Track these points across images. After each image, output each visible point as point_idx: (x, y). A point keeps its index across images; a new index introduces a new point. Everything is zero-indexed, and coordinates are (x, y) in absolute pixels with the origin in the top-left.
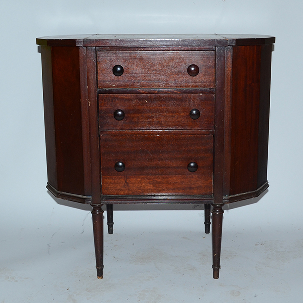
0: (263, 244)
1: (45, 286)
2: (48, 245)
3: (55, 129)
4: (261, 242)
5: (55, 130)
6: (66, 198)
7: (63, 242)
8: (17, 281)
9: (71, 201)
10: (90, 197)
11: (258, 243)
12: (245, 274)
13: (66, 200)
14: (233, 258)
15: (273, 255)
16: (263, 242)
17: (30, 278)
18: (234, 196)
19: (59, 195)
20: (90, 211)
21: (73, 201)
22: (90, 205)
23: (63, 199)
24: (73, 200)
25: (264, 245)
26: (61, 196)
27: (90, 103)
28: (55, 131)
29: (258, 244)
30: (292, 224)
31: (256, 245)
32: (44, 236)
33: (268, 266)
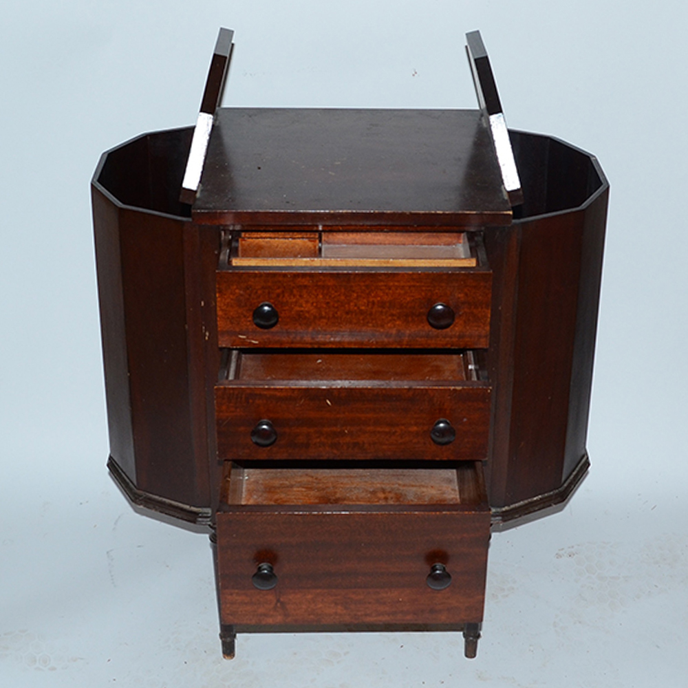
0: (574, 555)
1: (114, 680)
2: (108, 553)
3: (129, 372)
4: (569, 548)
5: (129, 374)
6: (154, 507)
7: (139, 546)
8: (53, 669)
9: (166, 514)
10: (209, 511)
11: (563, 549)
12: (531, 645)
13: (156, 510)
14: (507, 596)
15: (592, 588)
16: (573, 547)
17: (82, 659)
18: (512, 506)
19: (141, 498)
20: (207, 536)
21: (170, 515)
22: (208, 526)
23: (148, 508)
24: (171, 512)
25: (576, 555)
26: (143, 502)
27: (207, 334)
28: (129, 377)
29: (561, 553)
30: (639, 495)
31: (558, 556)
32: (95, 526)
33: (580, 622)
